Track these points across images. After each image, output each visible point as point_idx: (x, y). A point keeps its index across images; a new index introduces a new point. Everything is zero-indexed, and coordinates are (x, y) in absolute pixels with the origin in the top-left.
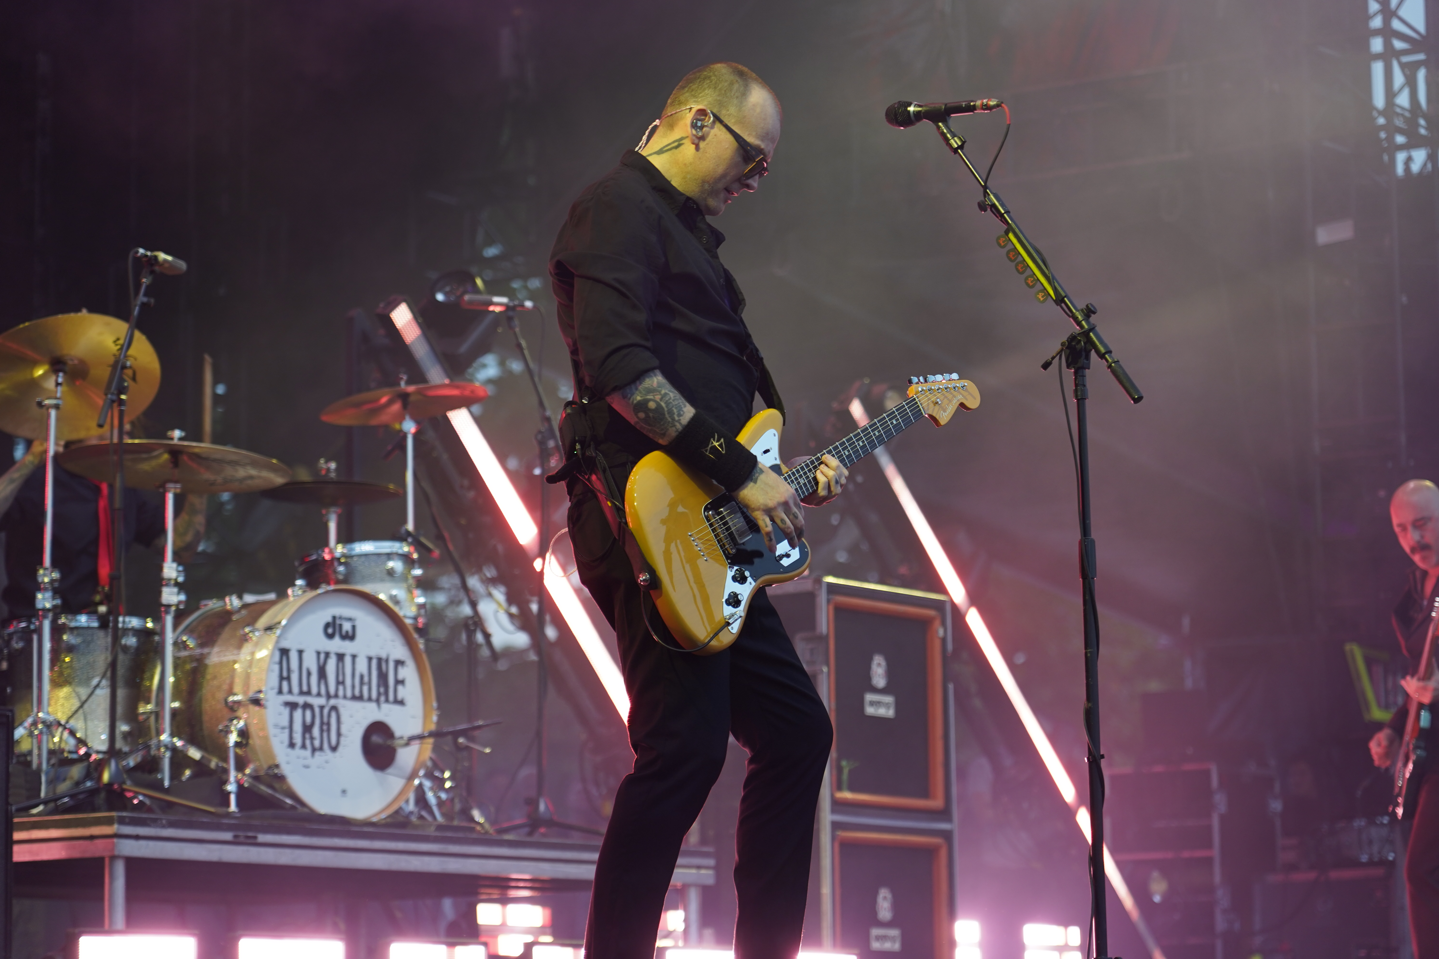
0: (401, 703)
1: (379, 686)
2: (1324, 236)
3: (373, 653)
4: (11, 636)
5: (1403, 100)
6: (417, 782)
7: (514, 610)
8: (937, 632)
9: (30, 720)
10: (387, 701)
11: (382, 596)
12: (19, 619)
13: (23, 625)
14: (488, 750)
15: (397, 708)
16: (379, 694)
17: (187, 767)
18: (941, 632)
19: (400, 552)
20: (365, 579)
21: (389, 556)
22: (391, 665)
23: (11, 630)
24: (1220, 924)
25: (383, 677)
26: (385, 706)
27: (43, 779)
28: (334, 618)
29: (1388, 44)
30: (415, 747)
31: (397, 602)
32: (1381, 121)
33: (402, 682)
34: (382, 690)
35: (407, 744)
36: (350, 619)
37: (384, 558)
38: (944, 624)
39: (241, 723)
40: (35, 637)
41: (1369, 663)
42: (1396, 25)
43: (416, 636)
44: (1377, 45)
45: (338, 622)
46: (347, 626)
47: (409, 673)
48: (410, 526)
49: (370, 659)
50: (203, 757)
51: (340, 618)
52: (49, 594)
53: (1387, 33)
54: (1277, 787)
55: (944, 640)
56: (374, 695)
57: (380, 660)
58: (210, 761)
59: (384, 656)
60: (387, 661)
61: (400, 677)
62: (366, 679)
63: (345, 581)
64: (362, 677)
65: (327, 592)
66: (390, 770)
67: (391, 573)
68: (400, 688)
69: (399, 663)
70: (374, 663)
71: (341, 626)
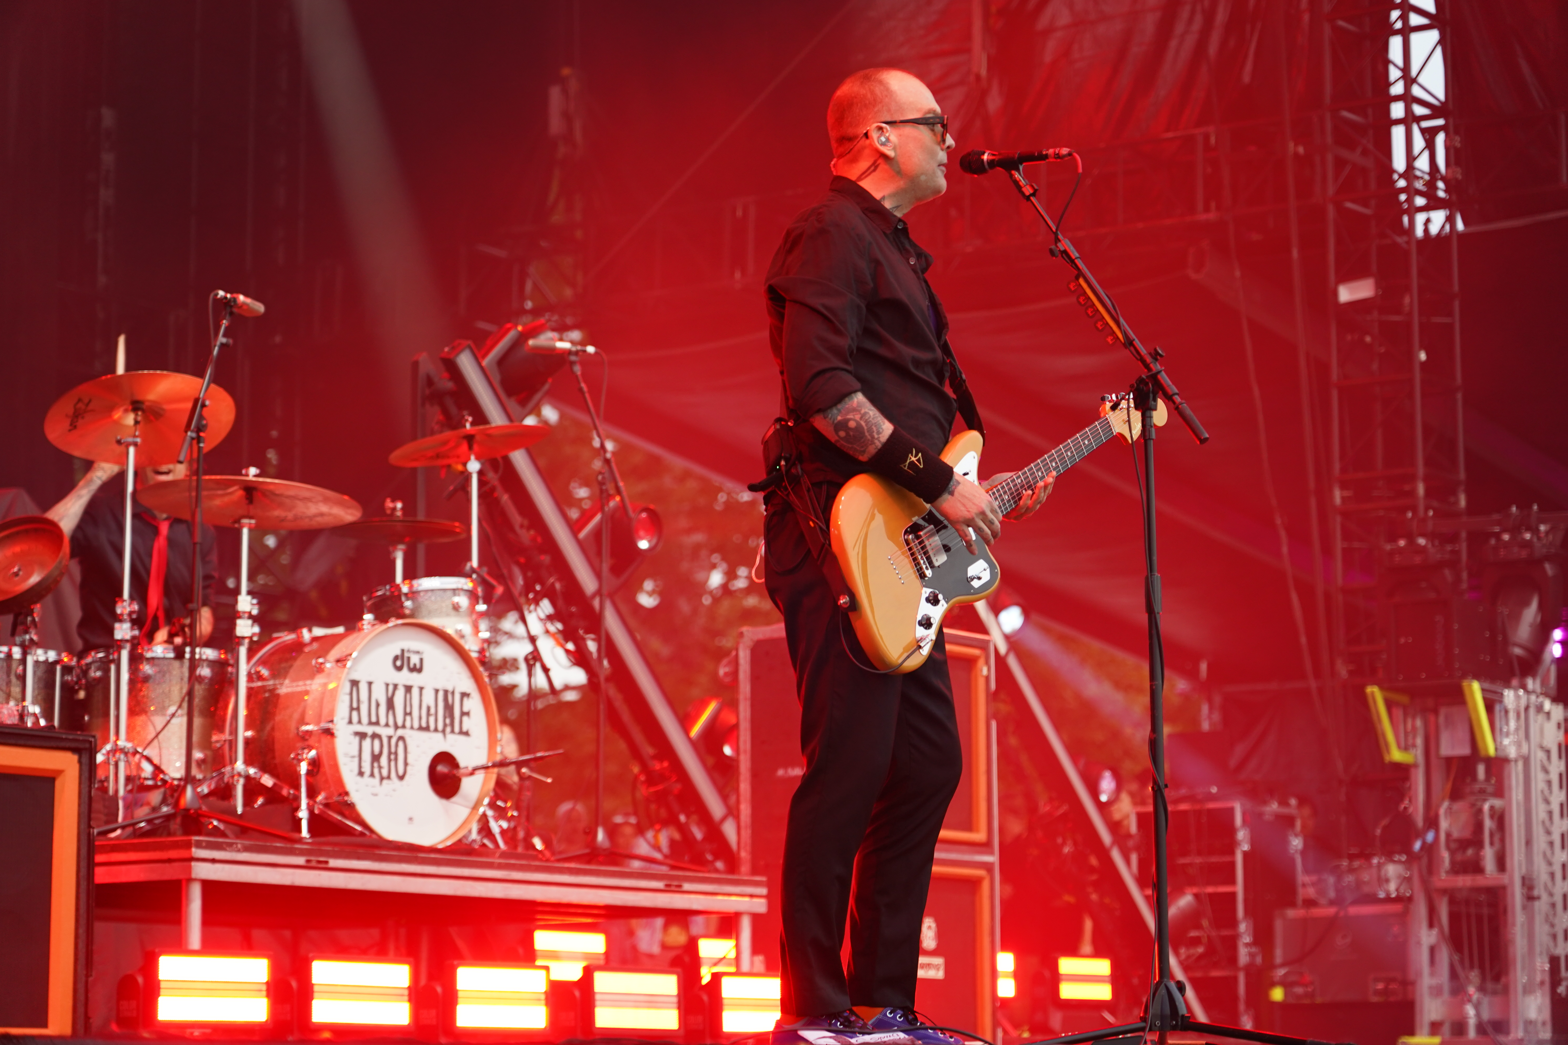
0: (467, 734)
1: (445, 718)
2: (1345, 294)
3: (440, 686)
4: (89, 666)
5: (1422, 164)
6: (481, 810)
7: (570, 646)
8: (981, 671)
9: (108, 747)
10: (453, 731)
11: (450, 631)
12: (96, 648)
13: (101, 655)
14: (549, 780)
15: (463, 738)
16: (445, 725)
17: (260, 794)
18: (985, 671)
19: (466, 587)
20: (430, 613)
21: (455, 591)
22: (457, 697)
23: (89, 660)
24: (1243, 955)
25: (449, 709)
26: (450, 736)
27: (121, 804)
28: (403, 651)
29: (1408, 110)
30: (480, 776)
31: (463, 637)
32: (1402, 183)
33: (468, 714)
34: (448, 721)
35: (472, 773)
36: (418, 652)
37: (449, 593)
38: (987, 663)
39: (313, 753)
40: (113, 667)
41: (1389, 705)
42: (1416, 91)
43: (481, 669)
44: (1397, 110)
45: (406, 655)
46: (415, 660)
47: (474, 704)
48: (475, 562)
49: (437, 691)
50: (275, 785)
51: (409, 651)
52: (127, 626)
53: (1408, 98)
54: (1298, 824)
55: (987, 678)
56: (440, 726)
57: (446, 692)
58: (281, 788)
59: (450, 689)
60: (453, 693)
61: (465, 709)
62: (432, 711)
63: (412, 616)
64: (429, 709)
65: (396, 626)
66: (455, 799)
67: (456, 608)
68: (465, 718)
69: (464, 695)
70: (441, 695)
71: (409, 658)
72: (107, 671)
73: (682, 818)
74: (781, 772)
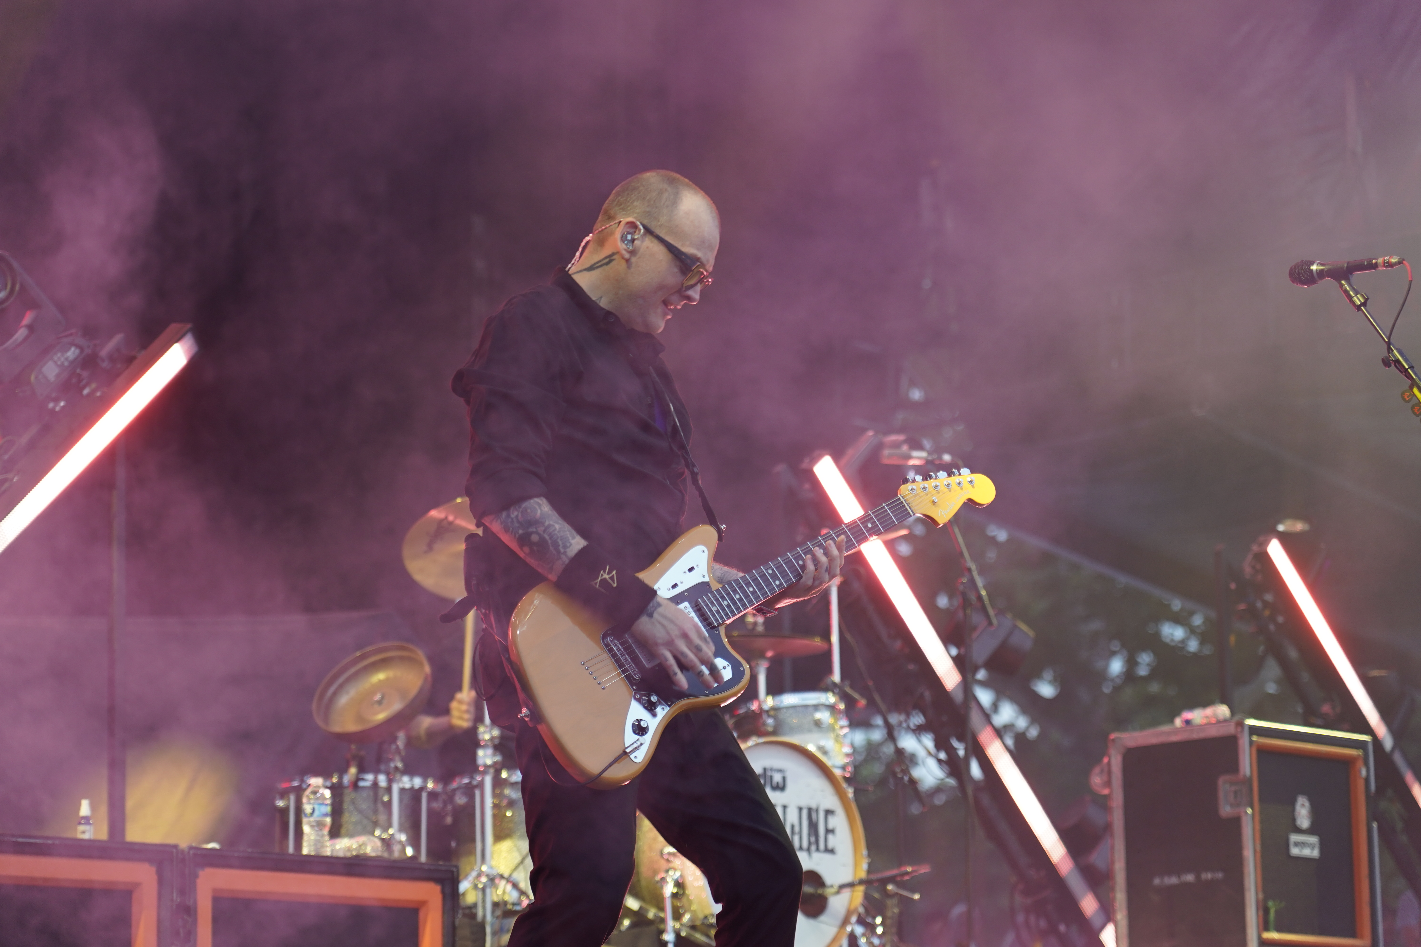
0: (832, 851)
1: (809, 835)
3: (805, 803)
4: (454, 791)
6: (849, 929)
7: (942, 756)
8: (1360, 772)
9: (474, 874)
10: (818, 849)
11: (811, 748)
12: (461, 774)
13: (466, 781)
14: (917, 897)
15: (828, 856)
16: (810, 843)
17: (626, 916)
18: (1364, 772)
19: (827, 703)
20: (795, 730)
21: (816, 707)
22: (822, 815)
23: (454, 785)
25: (813, 827)
26: (816, 855)
27: (488, 930)
28: (765, 770)
30: (846, 894)
31: (825, 753)
33: (832, 831)
34: (813, 839)
35: (838, 892)
36: (780, 771)
37: (811, 709)
38: (1366, 764)
39: (678, 874)
40: (477, 793)
43: (844, 785)
45: (769, 773)
46: (777, 778)
47: (839, 822)
48: (836, 677)
49: (800, 809)
50: (641, 908)
51: (771, 769)
52: (490, 751)
55: (1367, 780)
56: (805, 844)
57: (810, 810)
58: (647, 911)
59: (814, 806)
60: (817, 811)
61: (830, 826)
62: (797, 829)
63: (774, 733)
64: (793, 827)
65: (757, 745)
66: (823, 918)
67: (818, 724)
68: (830, 837)
69: (829, 812)
70: (805, 813)
71: (771, 777)
72: (472, 797)
73: (1062, 928)
74: (1157, 881)
